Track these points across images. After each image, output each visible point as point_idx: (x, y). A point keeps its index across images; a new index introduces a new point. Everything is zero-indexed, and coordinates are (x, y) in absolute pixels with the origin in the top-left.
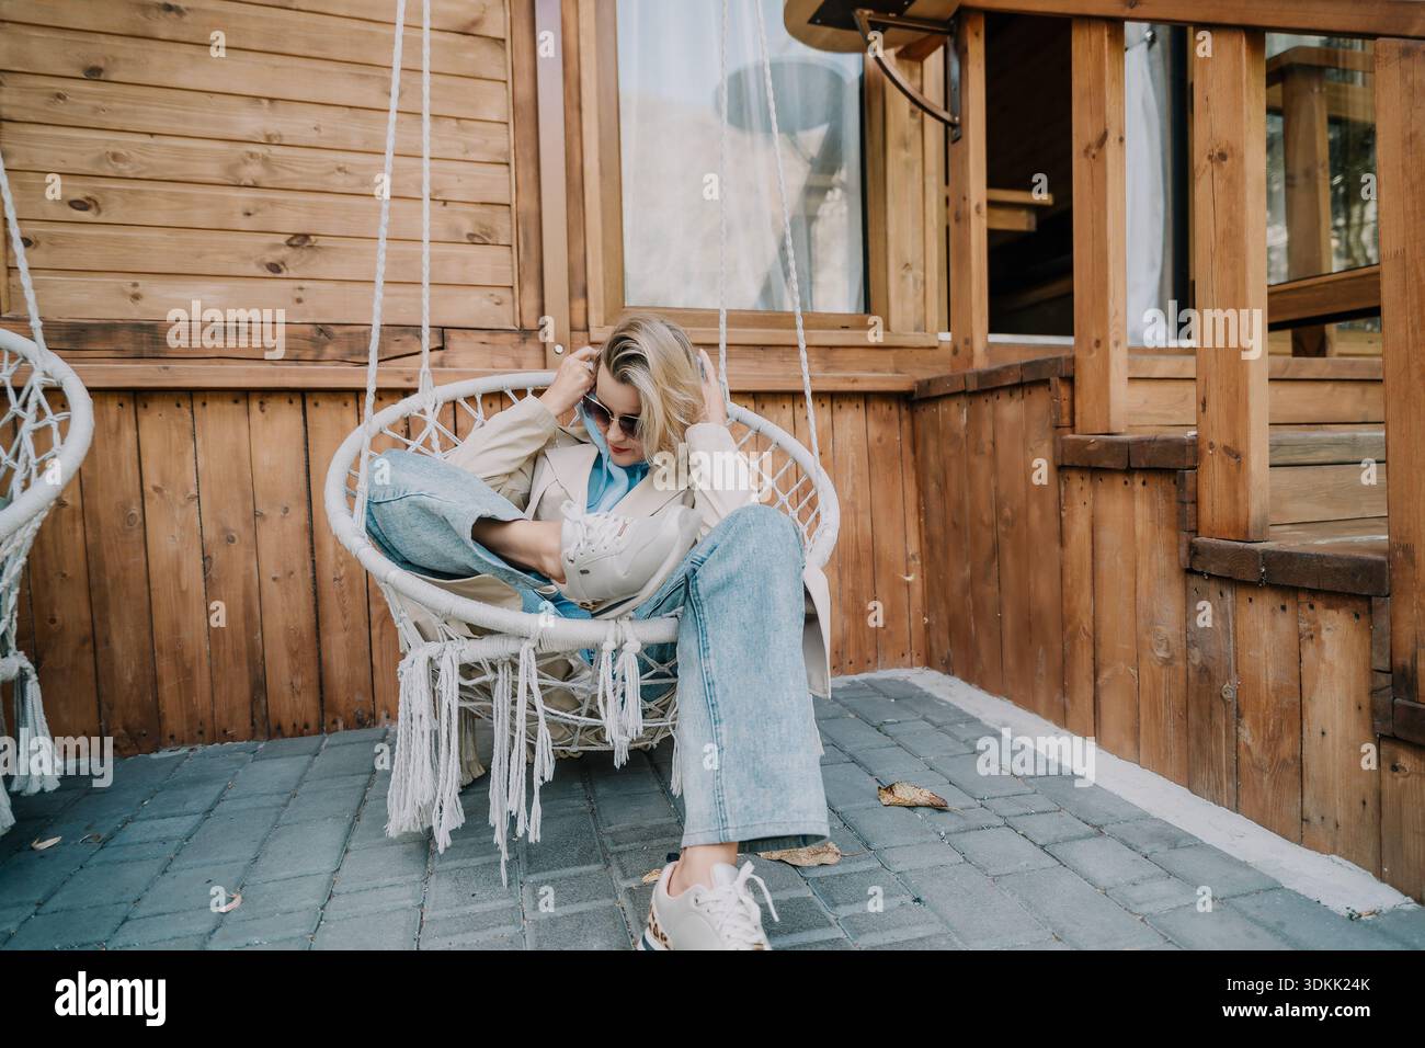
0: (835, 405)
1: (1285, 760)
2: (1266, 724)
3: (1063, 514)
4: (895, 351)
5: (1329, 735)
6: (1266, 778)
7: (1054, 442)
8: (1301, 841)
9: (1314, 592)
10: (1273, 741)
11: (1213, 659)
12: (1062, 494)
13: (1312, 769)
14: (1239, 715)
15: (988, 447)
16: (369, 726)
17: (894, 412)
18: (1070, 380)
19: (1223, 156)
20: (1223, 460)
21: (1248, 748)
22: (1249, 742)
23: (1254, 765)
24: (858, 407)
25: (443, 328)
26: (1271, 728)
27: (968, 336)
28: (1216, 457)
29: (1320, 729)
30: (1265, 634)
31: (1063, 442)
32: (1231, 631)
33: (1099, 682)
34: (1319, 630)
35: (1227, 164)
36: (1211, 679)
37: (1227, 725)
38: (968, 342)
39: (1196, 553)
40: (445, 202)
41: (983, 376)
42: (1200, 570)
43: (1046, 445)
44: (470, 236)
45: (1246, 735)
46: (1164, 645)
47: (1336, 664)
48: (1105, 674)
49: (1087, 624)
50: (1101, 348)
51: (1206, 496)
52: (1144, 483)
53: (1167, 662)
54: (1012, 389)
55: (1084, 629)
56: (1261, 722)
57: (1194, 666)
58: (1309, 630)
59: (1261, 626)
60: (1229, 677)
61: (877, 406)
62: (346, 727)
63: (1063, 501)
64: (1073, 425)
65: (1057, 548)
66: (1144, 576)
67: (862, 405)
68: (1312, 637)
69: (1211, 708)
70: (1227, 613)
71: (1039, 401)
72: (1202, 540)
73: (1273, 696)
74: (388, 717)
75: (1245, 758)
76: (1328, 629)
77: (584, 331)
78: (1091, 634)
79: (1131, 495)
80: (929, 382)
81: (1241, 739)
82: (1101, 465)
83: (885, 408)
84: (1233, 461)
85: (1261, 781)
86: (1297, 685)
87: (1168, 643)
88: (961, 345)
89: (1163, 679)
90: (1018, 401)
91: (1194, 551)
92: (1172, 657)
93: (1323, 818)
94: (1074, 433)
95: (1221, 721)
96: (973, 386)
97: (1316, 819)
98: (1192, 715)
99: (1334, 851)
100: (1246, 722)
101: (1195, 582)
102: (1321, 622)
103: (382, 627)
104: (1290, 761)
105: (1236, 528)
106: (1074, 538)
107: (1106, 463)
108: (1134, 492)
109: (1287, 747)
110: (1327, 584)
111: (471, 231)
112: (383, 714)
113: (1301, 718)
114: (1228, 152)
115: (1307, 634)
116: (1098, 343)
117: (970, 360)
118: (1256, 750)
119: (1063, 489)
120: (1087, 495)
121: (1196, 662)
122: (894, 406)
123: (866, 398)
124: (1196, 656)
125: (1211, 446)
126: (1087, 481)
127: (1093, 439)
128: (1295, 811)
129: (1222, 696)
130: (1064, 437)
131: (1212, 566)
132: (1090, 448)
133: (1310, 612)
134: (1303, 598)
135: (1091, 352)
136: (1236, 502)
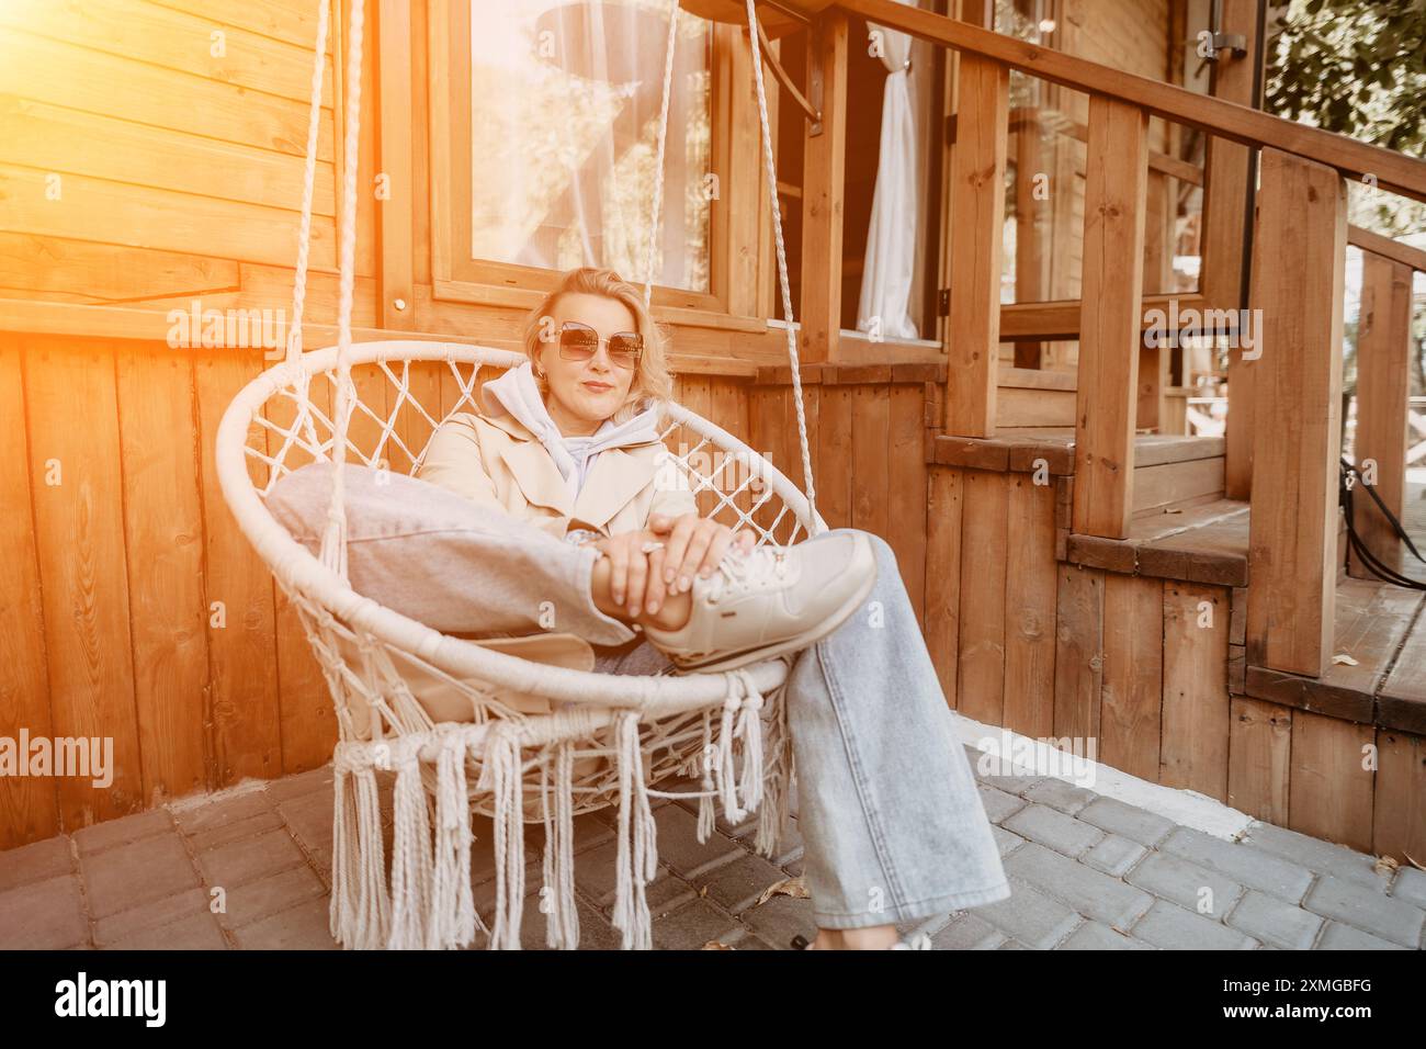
0: (685, 388)
1: (1146, 717)
2: (1129, 689)
3: (930, 507)
4: (732, 334)
5: (1187, 698)
6: (1128, 733)
7: (925, 441)
8: (1158, 781)
9: (1178, 582)
10: (1136, 701)
11: (1081, 635)
12: (930, 488)
13: (1171, 723)
14: (1104, 682)
15: (845, 440)
16: (134, 811)
17: (734, 395)
18: (943, 386)
19: (1115, 212)
20: (1101, 470)
21: (1112, 709)
22: (1113, 704)
23: (1117, 723)
24: (704, 390)
25: (239, 262)
26: (1134, 692)
27: (822, 330)
28: (1093, 467)
29: (1179, 691)
30: (1132, 615)
31: (936, 442)
32: (1101, 613)
33: (963, 658)
34: (1182, 613)
35: (1119, 219)
36: (1080, 653)
37: (1094, 690)
38: (823, 335)
39: (1074, 548)
40: (241, 89)
41: (841, 372)
42: (1076, 562)
43: (914, 443)
44: (276, 140)
45: (1110, 698)
46: (1033, 625)
47: (1196, 639)
48: (970, 651)
49: (953, 605)
50: (978, 361)
51: (1082, 498)
52: (1019, 484)
53: (1035, 639)
54: (876, 388)
55: (949, 610)
56: (1125, 688)
57: (1063, 643)
58: (1173, 612)
59: (1128, 608)
60: (1097, 651)
61: (720, 391)
62: (98, 818)
63: (930, 495)
64: (943, 427)
65: (922, 538)
66: (1015, 566)
67: (708, 388)
68: (1175, 617)
69: (1078, 677)
70: (1097, 598)
71: (908, 402)
72: (1076, 536)
73: (1136, 665)
74: (164, 793)
75: (1108, 717)
76: (1191, 612)
77: (425, 284)
78: (956, 615)
79: (1006, 493)
80: (775, 370)
81: (1105, 702)
82: (979, 467)
83: (726, 391)
84: (1110, 471)
85: (1123, 735)
86: (1159, 656)
87: (1037, 623)
88: (813, 337)
89: (1031, 653)
90: (883, 399)
91: (1071, 546)
92: (1041, 634)
93: (1179, 761)
94: (944, 433)
95: (1088, 688)
96: (831, 379)
97: (1172, 762)
98: (1060, 683)
99: (1187, 786)
100: (1111, 687)
101: (1068, 571)
102: (1184, 606)
103: (154, 673)
104: (1150, 717)
105: (1110, 527)
106: (941, 529)
107: (984, 465)
108: (1008, 492)
109: (1148, 707)
110: (1195, 577)
111: (277, 135)
112: (157, 791)
113: (1163, 683)
114: (1120, 209)
115: (1172, 615)
116: (976, 355)
117: (824, 354)
118: (1118, 711)
119: (930, 484)
120: (958, 491)
121: (1066, 639)
122: (734, 391)
123: (711, 381)
124: (1066, 635)
125: (1090, 457)
126: (959, 479)
127: (970, 441)
128: (1154, 757)
129: (1089, 667)
130: (937, 438)
131: (1088, 559)
132: (966, 450)
133: (1176, 598)
134: (1168, 586)
135: (967, 362)
136: (1111, 506)
